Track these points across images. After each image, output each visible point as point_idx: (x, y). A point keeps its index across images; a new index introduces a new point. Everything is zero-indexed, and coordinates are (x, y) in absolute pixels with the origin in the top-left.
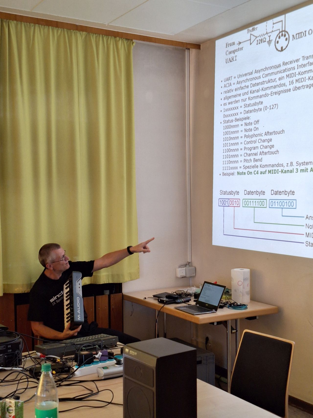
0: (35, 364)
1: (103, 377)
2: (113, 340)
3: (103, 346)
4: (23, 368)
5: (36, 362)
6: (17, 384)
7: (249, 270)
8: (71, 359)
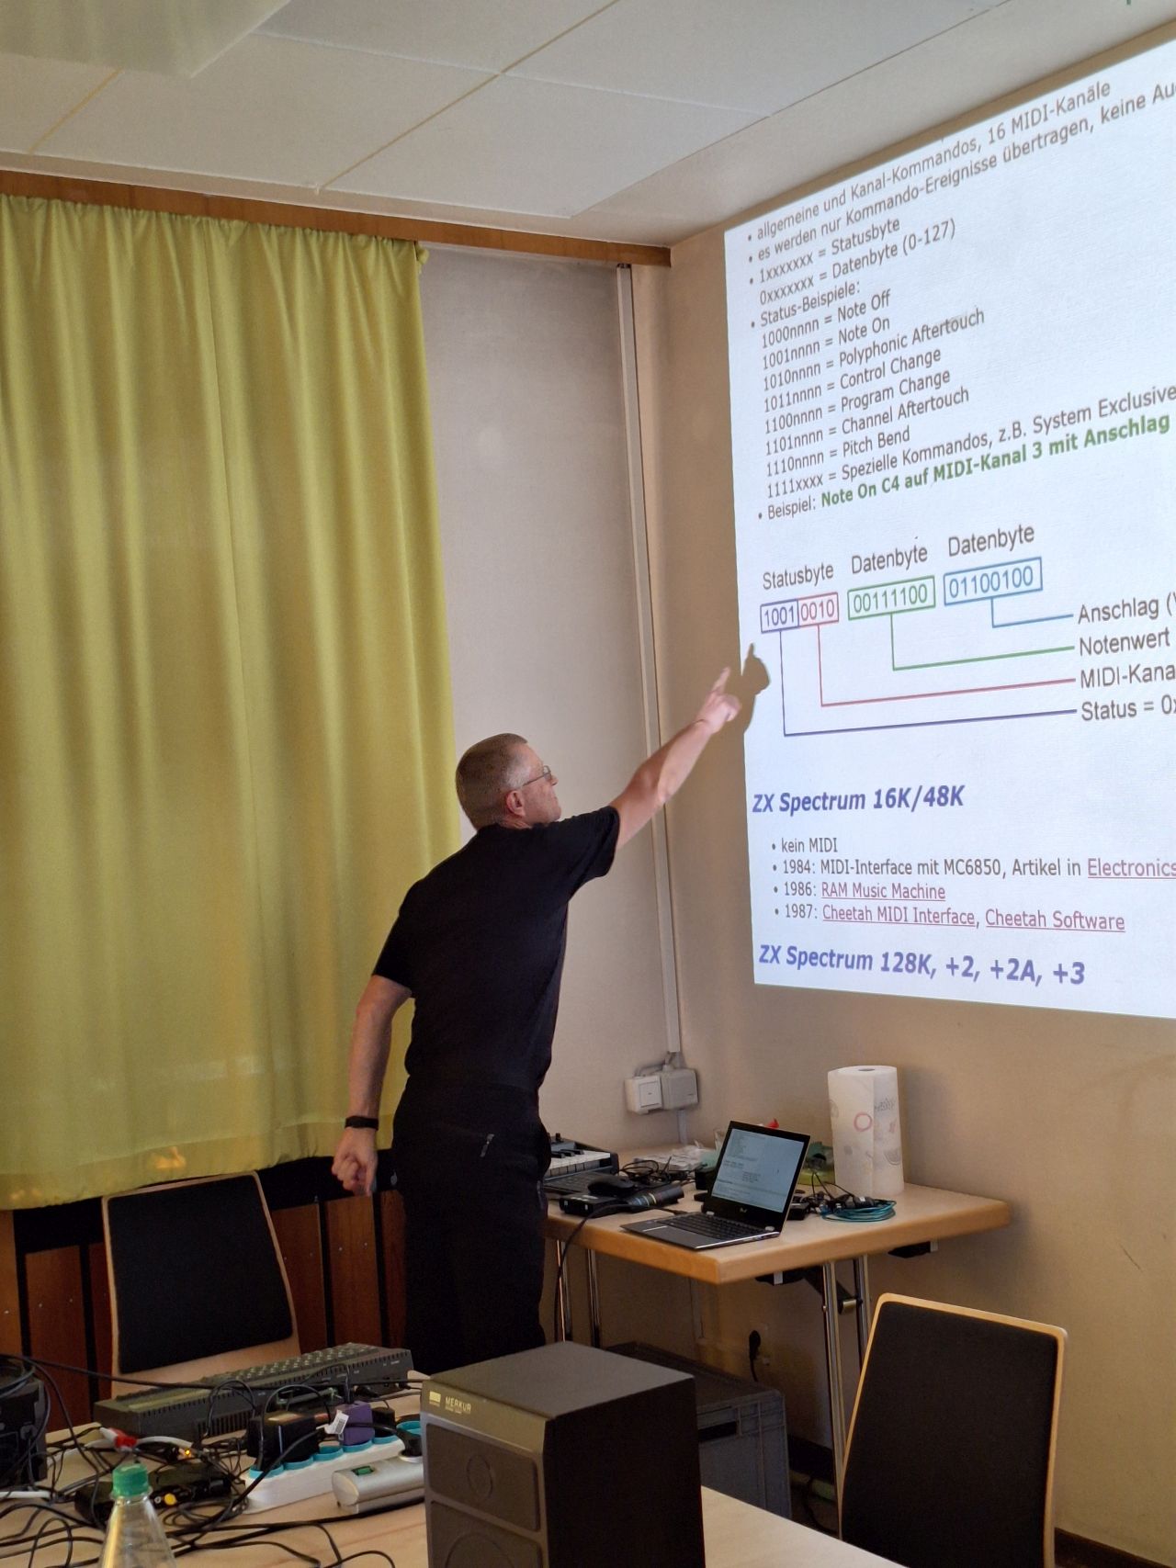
0: (97, 1471)
1: (356, 1504)
2: (392, 1363)
3: (356, 1387)
4: (51, 1490)
5: (101, 1465)
6: (30, 1553)
7: (893, 1070)
8: (235, 1446)
